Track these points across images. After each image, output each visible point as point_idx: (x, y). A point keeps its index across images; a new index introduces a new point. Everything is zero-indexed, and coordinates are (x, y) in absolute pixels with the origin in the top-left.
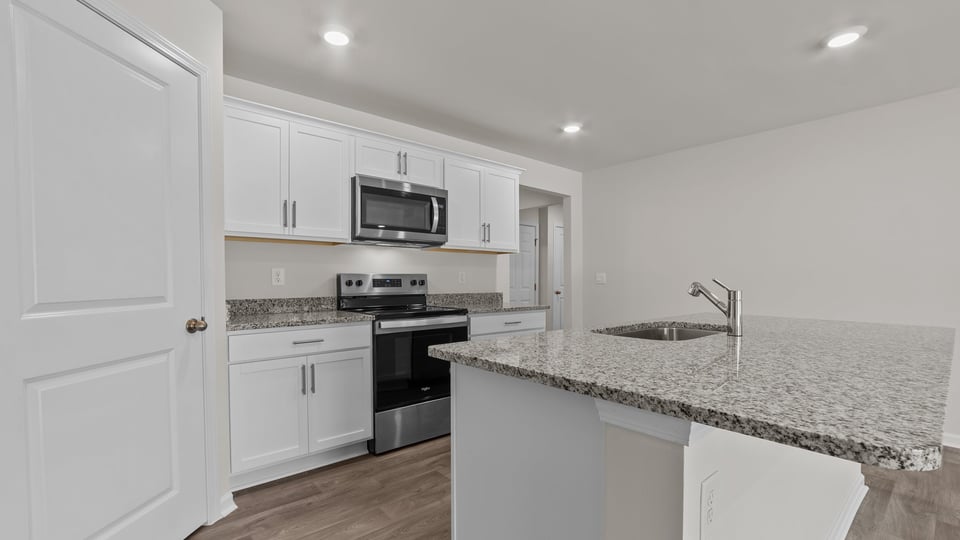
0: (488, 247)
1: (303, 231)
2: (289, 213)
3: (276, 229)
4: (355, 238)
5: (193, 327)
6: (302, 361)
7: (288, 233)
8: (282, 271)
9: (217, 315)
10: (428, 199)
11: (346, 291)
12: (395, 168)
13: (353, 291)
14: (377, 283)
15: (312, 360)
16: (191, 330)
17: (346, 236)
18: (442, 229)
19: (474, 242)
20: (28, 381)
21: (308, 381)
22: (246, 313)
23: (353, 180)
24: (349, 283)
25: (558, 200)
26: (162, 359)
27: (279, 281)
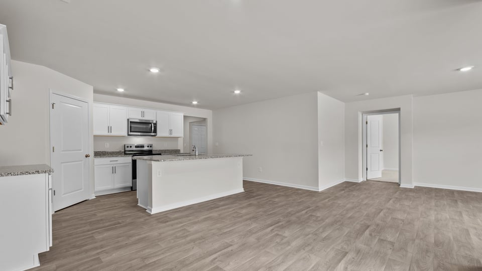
0: (172, 136)
1: (114, 133)
2: (110, 129)
3: (106, 133)
4: (129, 135)
5: (87, 156)
6: (112, 166)
7: (109, 134)
8: (108, 144)
9: (92, 154)
10: (151, 123)
11: (127, 149)
12: (141, 115)
13: (129, 149)
14: (136, 147)
15: (115, 165)
16: (86, 157)
17: (126, 134)
18: (155, 131)
19: (167, 135)
20: (62, 163)
21: (114, 170)
22: (98, 154)
23: (128, 120)
24: (128, 147)
25: (204, 120)
26: (80, 162)
27: (107, 147)
